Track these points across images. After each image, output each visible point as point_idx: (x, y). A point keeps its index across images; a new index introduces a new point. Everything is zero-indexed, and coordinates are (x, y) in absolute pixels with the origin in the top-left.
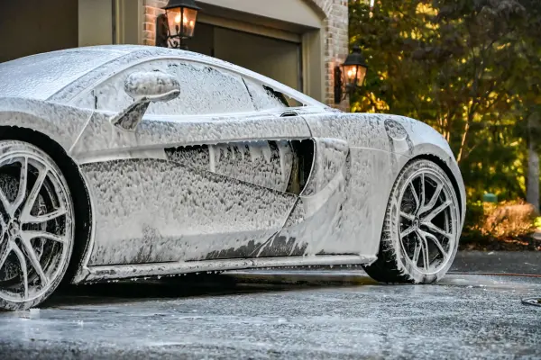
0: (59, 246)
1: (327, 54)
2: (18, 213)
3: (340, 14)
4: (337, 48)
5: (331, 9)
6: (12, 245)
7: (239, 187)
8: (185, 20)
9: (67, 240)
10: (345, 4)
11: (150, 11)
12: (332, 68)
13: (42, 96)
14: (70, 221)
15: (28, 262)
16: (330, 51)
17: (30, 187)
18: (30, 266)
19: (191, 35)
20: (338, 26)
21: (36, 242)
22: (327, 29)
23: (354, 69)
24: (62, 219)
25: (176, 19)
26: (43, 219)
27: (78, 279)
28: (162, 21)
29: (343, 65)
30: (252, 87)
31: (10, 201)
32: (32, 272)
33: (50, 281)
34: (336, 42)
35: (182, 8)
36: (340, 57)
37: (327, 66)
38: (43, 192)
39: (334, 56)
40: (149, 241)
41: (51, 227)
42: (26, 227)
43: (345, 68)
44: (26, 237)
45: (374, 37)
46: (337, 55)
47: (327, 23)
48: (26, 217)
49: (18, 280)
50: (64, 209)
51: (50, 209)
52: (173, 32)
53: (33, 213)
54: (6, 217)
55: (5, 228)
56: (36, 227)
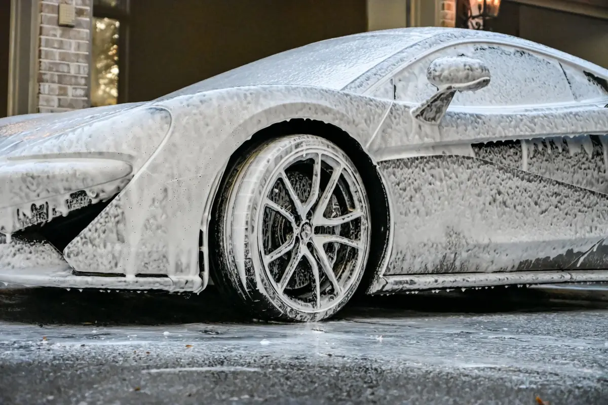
0: (354, 252)
2: (309, 215)
6: (304, 250)
7: (556, 189)
9: (362, 245)
13: (336, 85)
14: (366, 225)
15: (320, 268)
17: (323, 187)
18: (322, 274)
19: (496, 14)
21: (329, 247)
24: (357, 221)
26: (337, 222)
27: (375, 288)
31: (302, 201)
32: (325, 280)
33: (344, 290)
38: (337, 192)
40: (453, 247)
41: (345, 231)
42: (319, 230)
44: (319, 241)
48: (319, 220)
49: (309, 288)
50: (360, 211)
51: (344, 211)
52: (475, 12)
53: (327, 215)
54: (298, 219)
55: (296, 231)
56: (330, 231)
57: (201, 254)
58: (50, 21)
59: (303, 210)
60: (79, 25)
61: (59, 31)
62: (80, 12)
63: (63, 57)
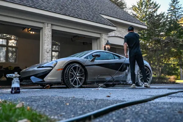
0: (82, 79)
6: (75, 79)
8: (108, 47)
9: (84, 78)
11: (103, 46)
14: (84, 75)
17: (78, 70)
25: (107, 47)
28: (105, 47)
30: (115, 56)
32: (79, 83)
33: (81, 84)
35: (108, 45)
38: (80, 71)
41: (81, 76)
42: (78, 76)
44: (78, 78)
48: (78, 75)
51: (81, 74)
52: (107, 49)
54: (75, 75)
55: (74, 76)
56: (79, 76)
57: (61, 79)
58: (45, 52)
59: (75, 73)
60: (50, 52)
61: (47, 53)
62: (50, 50)
63: (47, 56)
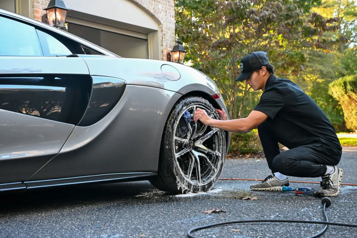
1: (162, 45)
3: (170, 22)
4: (169, 42)
5: (164, 19)
8: (58, 16)
10: (173, 17)
12: (165, 53)
16: (164, 44)
20: (169, 29)
22: (162, 31)
23: (178, 53)
25: (52, 16)
29: (172, 51)
34: (168, 38)
35: (55, 9)
36: (170, 47)
37: (162, 52)
39: (166, 46)
43: (173, 53)
45: (189, 35)
46: (168, 46)
47: (162, 27)
